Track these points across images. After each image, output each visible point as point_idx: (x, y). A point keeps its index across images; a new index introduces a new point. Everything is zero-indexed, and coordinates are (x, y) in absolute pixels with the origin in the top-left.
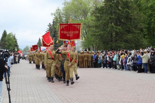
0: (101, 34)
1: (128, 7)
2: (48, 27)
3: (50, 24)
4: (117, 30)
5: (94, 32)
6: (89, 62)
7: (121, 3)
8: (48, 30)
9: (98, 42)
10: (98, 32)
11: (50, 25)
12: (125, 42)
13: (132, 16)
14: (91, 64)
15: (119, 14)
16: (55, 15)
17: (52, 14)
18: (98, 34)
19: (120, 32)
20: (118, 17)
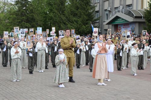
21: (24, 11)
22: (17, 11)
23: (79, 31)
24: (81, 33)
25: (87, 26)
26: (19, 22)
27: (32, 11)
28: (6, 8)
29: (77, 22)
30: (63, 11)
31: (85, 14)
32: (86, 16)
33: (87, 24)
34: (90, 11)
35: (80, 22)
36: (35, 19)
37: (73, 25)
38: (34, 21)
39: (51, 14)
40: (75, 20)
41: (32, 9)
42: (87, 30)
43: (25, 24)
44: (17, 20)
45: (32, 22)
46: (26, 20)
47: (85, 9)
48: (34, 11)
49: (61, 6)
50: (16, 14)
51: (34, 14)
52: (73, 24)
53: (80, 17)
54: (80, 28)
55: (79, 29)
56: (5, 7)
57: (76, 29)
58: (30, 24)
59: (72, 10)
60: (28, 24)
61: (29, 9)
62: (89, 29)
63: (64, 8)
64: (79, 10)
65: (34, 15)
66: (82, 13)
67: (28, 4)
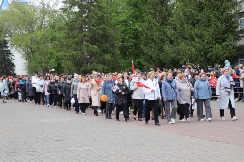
0: (74, 55)
1: (104, 23)
4: (94, 50)
5: (65, 52)
7: (96, 18)
9: (70, 64)
10: (70, 52)
12: (102, 64)
13: (109, 33)
15: (94, 31)
18: (70, 54)
19: (97, 52)
20: (93, 34)
21: (86, 20)
22: (73, 22)
23: (208, 56)
24: (211, 60)
25: (224, 44)
26: (77, 43)
27: (101, 20)
28: (46, 20)
29: (201, 37)
30: (165, 16)
31: (219, 18)
32: (222, 23)
33: (224, 40)
34: (230, 12)
35: (207, 38)
36: (109, 36)
37: (192, 44)
38: (106, 41)
39: (136, 24)
40: (196, 35)
41: (102, 16)
42: (225, 53)
43: (88, 46)
44: (73, 38)
45: (102, 43)
46: (91, 38)
47: (218, 8)
48: (105, 20)
49: (161, 6)
50: (71, 27)
51: (107, 25)
52: (193, 42)
53: (208, 26)
54: (210, 50)
55: (206, 54)
56: (44, 18)
57: (200, 52)
58: (99, 47)
59: (188, 14)
60: (94, 46)
61: (96, 16)
62: (230, 52)
63: (166, 11)
64: (206, 12)
65: (107, 27)
66: (213, 18)
67: (93, 6)
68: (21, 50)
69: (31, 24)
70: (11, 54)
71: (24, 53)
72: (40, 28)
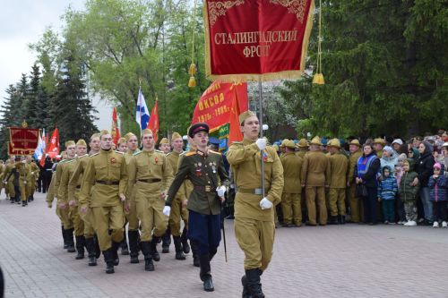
2: (8, 96)
3: (11, 86)
6: (333, 193)
8: (6, 101)
11: (12, 89)
14: (343, 207)
16: (38, 49)
17: (31, 47)
68: (114, 97)
69: (135, 37)
70: (90, 107)
71: (120, 103)
72: (153, 47)
